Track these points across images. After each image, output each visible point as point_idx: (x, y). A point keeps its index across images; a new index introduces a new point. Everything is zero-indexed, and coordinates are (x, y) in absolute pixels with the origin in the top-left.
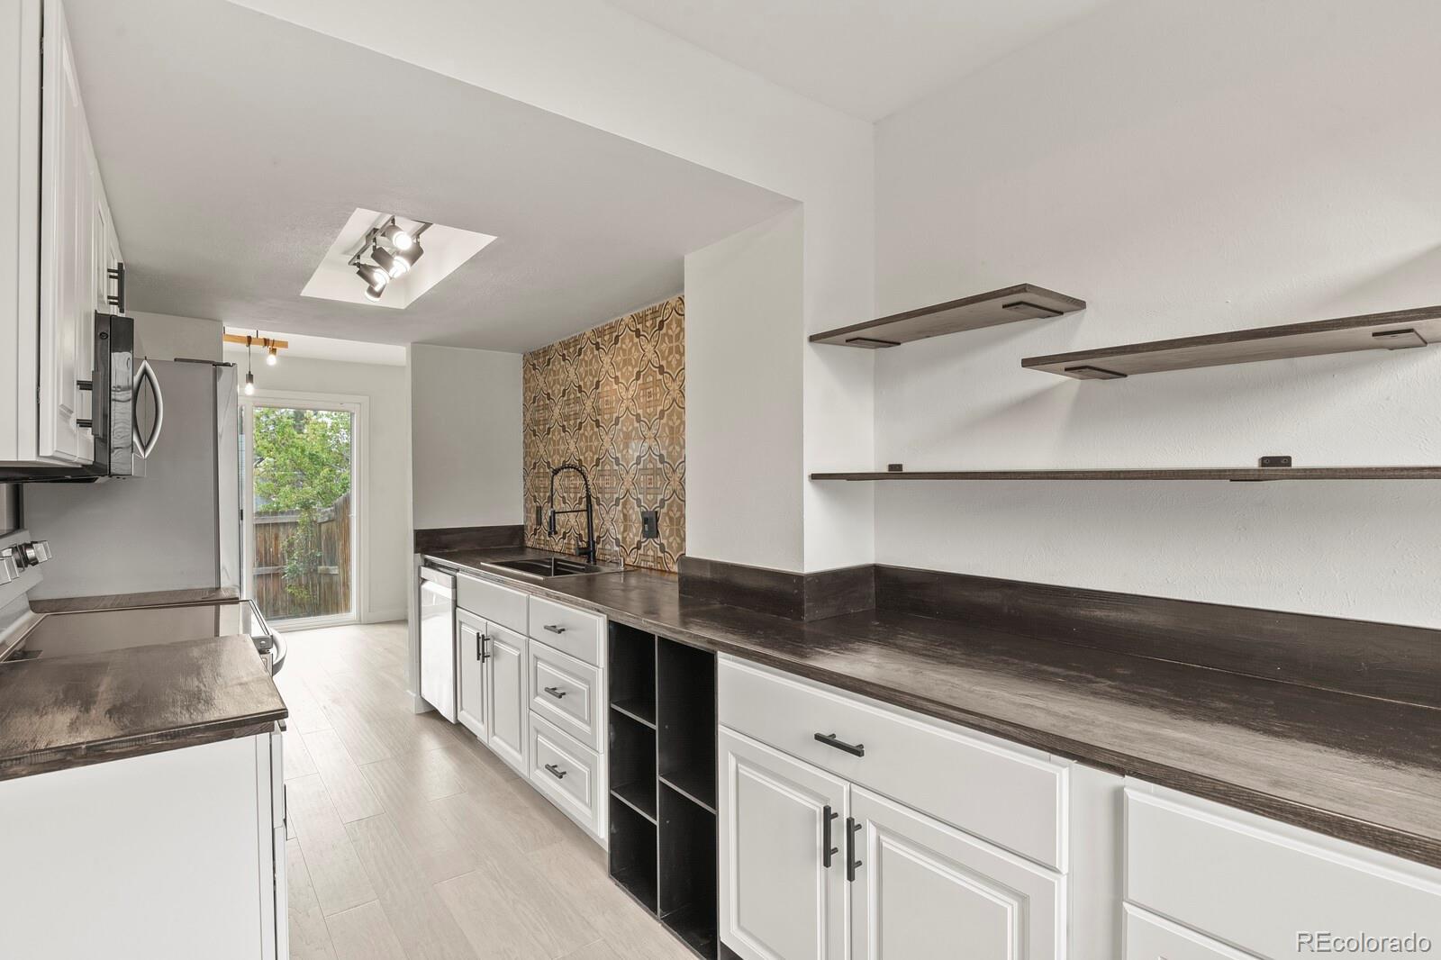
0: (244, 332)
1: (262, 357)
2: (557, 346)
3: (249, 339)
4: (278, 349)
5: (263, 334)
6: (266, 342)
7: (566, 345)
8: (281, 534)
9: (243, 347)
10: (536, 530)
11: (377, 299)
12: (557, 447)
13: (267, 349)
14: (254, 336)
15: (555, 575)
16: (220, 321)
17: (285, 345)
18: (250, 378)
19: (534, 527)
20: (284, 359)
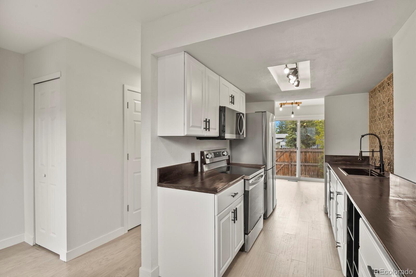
0: (291, 102)
1: (296, 107)
2: (378, 87)
3: (292, 103)
4: (300, 104)
5: (296, 101)
6: (296, 103)
7: (380, 86)
8: (319, 155)
9: (291, 105)
10: (372, 158)
11: (298, 87)
12: (378, 127)
13: (297, 105)
14: (293, 102)
15: (370, 176)
16: (274, 101)
17: (301, 103)
18: (293, 113)
19: (372, 157)
20: (302, 107)
